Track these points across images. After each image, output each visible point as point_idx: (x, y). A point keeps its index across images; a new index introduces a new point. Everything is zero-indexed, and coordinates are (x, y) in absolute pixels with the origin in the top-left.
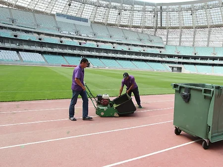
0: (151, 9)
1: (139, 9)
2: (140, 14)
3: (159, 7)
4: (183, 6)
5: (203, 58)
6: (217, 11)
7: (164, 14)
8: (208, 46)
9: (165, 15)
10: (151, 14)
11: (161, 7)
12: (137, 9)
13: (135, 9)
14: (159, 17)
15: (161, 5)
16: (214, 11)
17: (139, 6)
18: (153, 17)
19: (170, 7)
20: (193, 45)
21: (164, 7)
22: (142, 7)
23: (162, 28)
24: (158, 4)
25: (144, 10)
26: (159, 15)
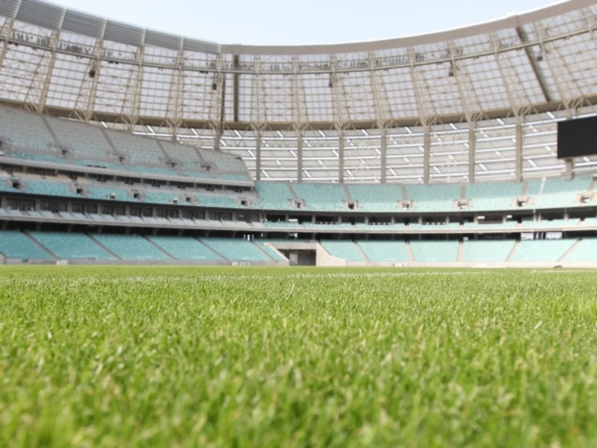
0: (203, 64)
1: (163, 61)
2: (167, 76)
3: (229, 58)
4: (304, 58)
5: (375, 218)
6: (401, 78)
7: (246, 81)
8: (383, 181)
9: (248, 84)
10: (201, 81)
11: (236, 60)
12: (156, 60)
13: (149, 59)
14: (229, 90)
15: (237, 51)
16: (394, 79)
17: (164, 51)
18: (209, 89)
19: (264, 58)
20: (341, 181)
21: (246, 59)
22: (173, 53)
23: (238, 126)
24: (228, 49)
25: (179, 67)
26: (229, 83)
